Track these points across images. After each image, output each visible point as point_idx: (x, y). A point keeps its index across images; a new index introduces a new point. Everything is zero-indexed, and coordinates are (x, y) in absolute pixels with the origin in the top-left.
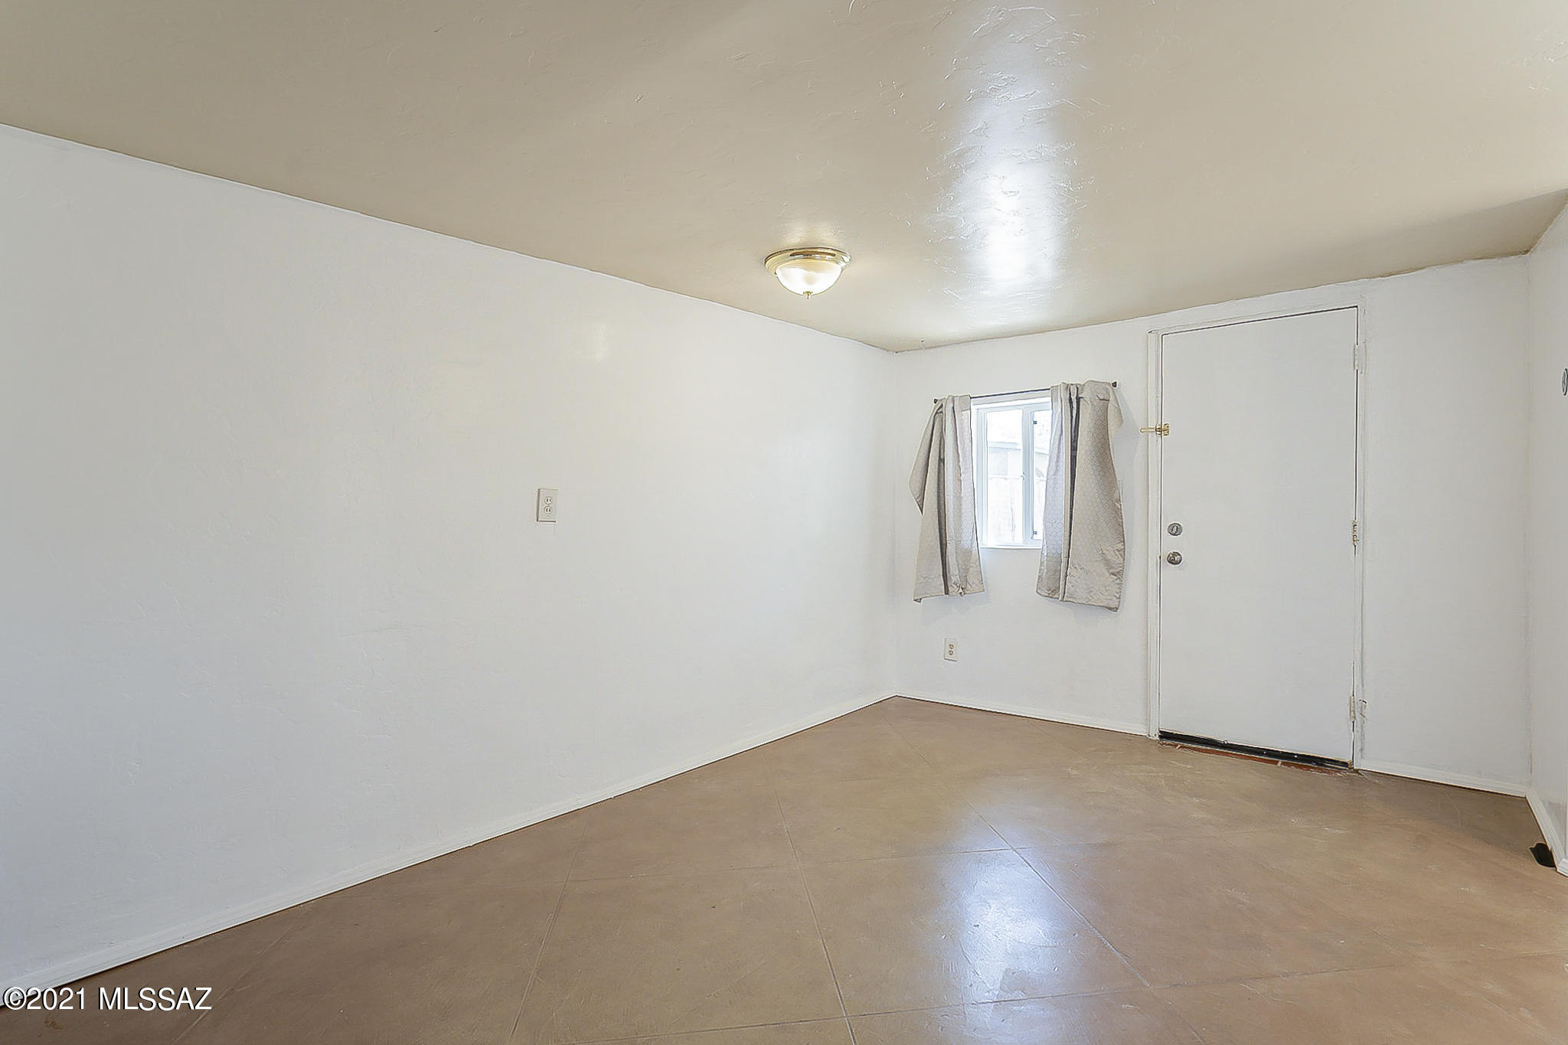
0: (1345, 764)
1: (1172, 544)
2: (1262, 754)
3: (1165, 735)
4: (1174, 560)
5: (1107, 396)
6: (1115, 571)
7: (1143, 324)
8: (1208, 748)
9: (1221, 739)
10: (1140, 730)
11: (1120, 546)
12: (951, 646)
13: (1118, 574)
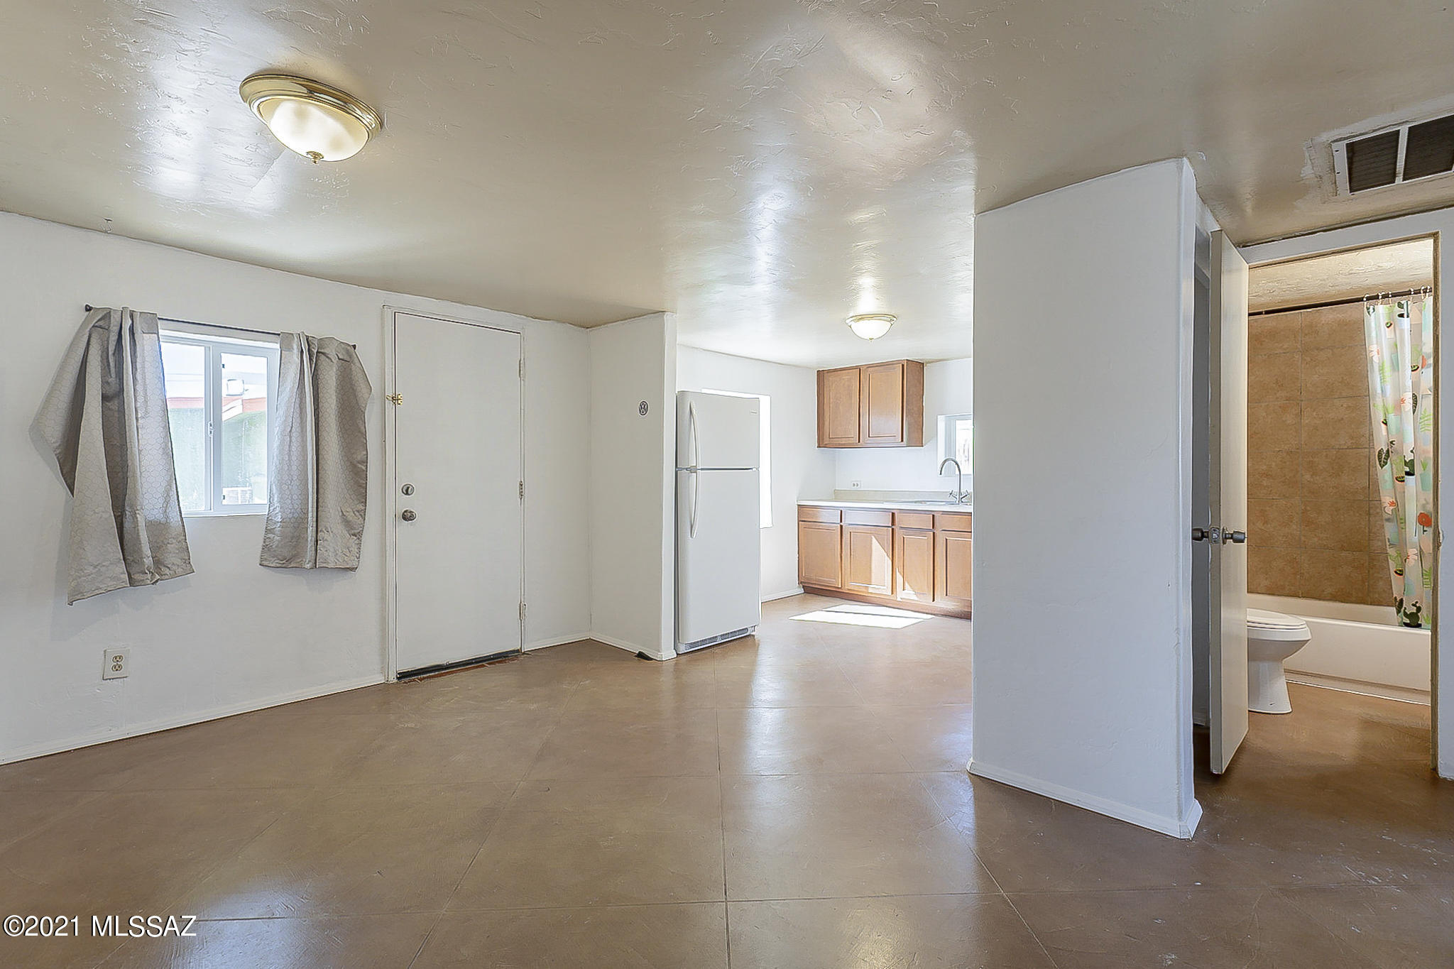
0: (518, 651)
1: (406, 503)
2: (473, 663)
3: (402, 676)
4: (408, 516)
5: (348, 358)
6: (356, 531)
7: (381, 296)
8: (437, 673)
9: (443, 662)
10: (379, 679)
11: (361, 507)
12: (118, 658)
13: (358, 535)
